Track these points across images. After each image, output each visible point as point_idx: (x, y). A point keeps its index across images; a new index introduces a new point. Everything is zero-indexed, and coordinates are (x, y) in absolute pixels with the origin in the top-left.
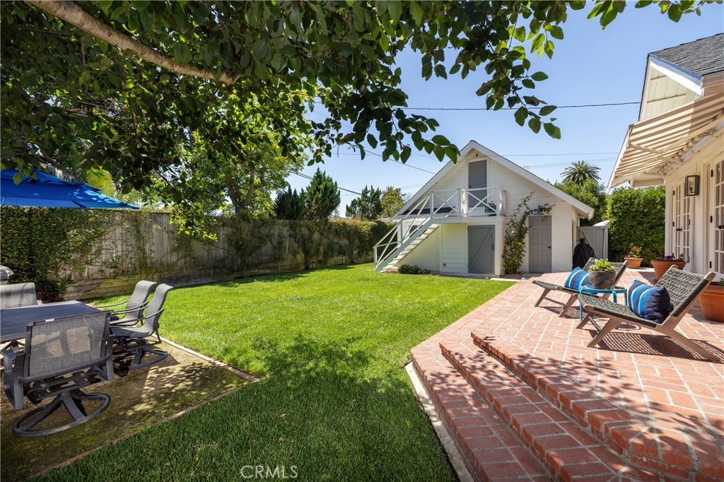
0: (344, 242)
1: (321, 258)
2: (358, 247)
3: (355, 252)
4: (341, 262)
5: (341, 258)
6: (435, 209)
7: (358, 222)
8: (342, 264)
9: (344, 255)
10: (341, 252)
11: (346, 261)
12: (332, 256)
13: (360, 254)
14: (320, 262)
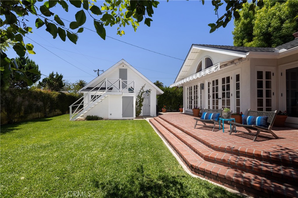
0: (40, 104)
1: (22, 114)
2: (50, 107)
3: (47, 110)
4: (37, 117)
5: (38, 114)
6: (108, 88)
7: (50, 92)
8: (38, 118)
9: (40, 112)
10: (38, 109)
11: (41, 116)
12: (31, 113)
13: (50, 111)
14: (21, 117)
